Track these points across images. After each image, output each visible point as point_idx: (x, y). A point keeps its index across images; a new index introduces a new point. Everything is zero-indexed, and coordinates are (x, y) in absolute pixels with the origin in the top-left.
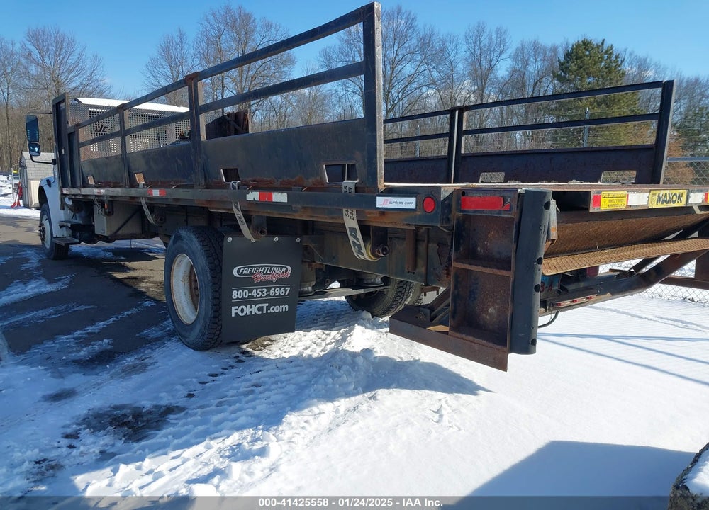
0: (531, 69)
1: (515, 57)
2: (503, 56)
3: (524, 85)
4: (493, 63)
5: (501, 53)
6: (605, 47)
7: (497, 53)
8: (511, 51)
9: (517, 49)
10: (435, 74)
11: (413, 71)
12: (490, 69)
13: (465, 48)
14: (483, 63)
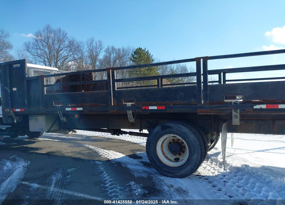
0: (112, 56)
1: (106, 51)
2: (102, 51)
3: (110, 62)
4: (98, 53)
5: (101, 49)
6: (146, 50)
7: (99, 49)
8: (104, 49)
9: (107, 48)
10: (76, 56)
11: (66, 54)
12: (97, 55)
13: (86, 47)
14: (94, 53)
